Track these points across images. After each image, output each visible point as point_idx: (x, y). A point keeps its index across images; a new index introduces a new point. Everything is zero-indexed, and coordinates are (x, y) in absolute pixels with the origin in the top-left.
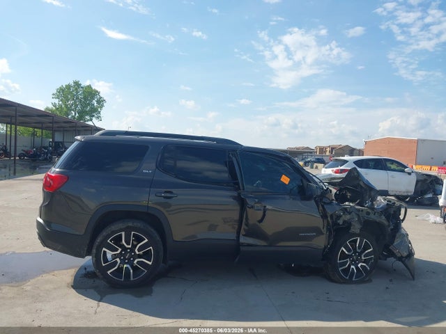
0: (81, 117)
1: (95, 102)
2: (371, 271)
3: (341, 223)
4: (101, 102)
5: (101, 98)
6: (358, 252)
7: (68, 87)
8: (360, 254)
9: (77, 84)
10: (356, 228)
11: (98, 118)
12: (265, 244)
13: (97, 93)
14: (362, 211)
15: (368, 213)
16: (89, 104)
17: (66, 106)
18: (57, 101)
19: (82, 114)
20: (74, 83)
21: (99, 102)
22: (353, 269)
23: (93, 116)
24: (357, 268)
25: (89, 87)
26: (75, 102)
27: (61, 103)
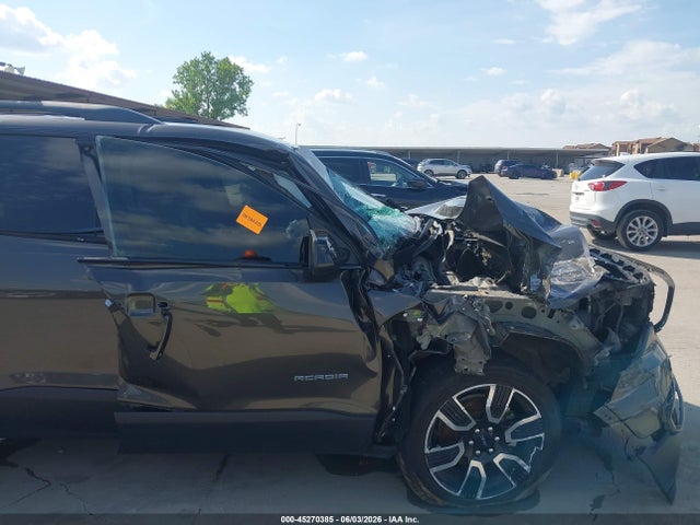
0: (217, 112)
1: (236, 85)
2: (535, 474)
3: (424, 346)
4: (246, 84)
5: (244, 78)
6: (492, 425)
7: (195, 63)
8: (500, 430)
9: (208, 58)
10: (472, 360)
11: (241, 111)
12: (188, 406)
13: (238, 69)
14: (509, 305)
15: (529, 313)
16: (227, 89)
17: (194, 95)
18: (179, 88)
19: (219, 106)
20: (203, 56)
21: (241, 85)
22: (476, 469)
23: (235, 108)
24: (489, 467)
25: (226, 61)
26: (207, 87)
27: (185, 90)
